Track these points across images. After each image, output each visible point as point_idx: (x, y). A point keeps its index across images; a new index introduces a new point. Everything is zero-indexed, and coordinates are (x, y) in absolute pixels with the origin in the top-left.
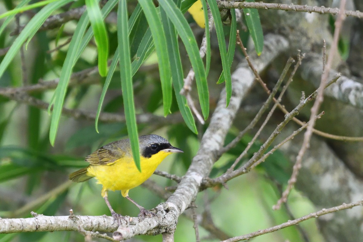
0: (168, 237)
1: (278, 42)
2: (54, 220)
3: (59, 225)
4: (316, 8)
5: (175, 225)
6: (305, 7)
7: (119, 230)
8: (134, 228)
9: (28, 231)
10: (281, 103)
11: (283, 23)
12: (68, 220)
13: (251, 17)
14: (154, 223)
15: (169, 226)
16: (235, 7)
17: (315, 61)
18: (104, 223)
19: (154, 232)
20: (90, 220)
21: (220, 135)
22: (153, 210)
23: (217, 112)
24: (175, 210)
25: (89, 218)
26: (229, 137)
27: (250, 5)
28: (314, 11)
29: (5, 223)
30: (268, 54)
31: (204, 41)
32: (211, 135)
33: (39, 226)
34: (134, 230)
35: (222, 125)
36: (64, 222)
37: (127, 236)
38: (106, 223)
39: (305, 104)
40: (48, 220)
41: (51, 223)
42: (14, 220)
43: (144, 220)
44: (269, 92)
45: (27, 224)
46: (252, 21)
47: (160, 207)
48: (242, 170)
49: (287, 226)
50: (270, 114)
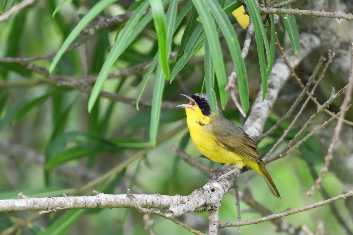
0: (213, 214)
1: (311, 40)
2: (113, 198)
3: (118, 203)
4: (344, 15)
5: (220, 203)
6: (334, 14)
7: (171, 209)
8: (184, 206)
9: (90, 208)
10: (314, 96)
11: (315, 24)
12: (125, 198)
13: (288, 20)
14: (201, 201)
15: (214, 204)
16: (273, 13)
17: (344, 57)
18: (157, 201)
19: (201, 209)
20: (145, 199)
21: (259, 122)
22: (201, 190)
23: (257, 102)
24: (220, 190)
25: (144, 197)
26: (269, 122)
27: (287, 11)
28: (342, 18)
29: (70, 200)
30: (302, 51)
31: (246, 43)
32: (251, 122)
33: (100, 203)
34: (184, 208)
35: (262, 114)
36: (122, 200)
37: (178, 214)
38: (159, 201)
39: (334, 98)
40: (108, 198)
41: (110, 200)
42: (78, 198)
43: (193, 198)
44: (302, 86)
45: (90, 201)
46: (289, 24)
47: (207, 187)
48: (279, 155)
49: (318, 205)
50: (304, 106)
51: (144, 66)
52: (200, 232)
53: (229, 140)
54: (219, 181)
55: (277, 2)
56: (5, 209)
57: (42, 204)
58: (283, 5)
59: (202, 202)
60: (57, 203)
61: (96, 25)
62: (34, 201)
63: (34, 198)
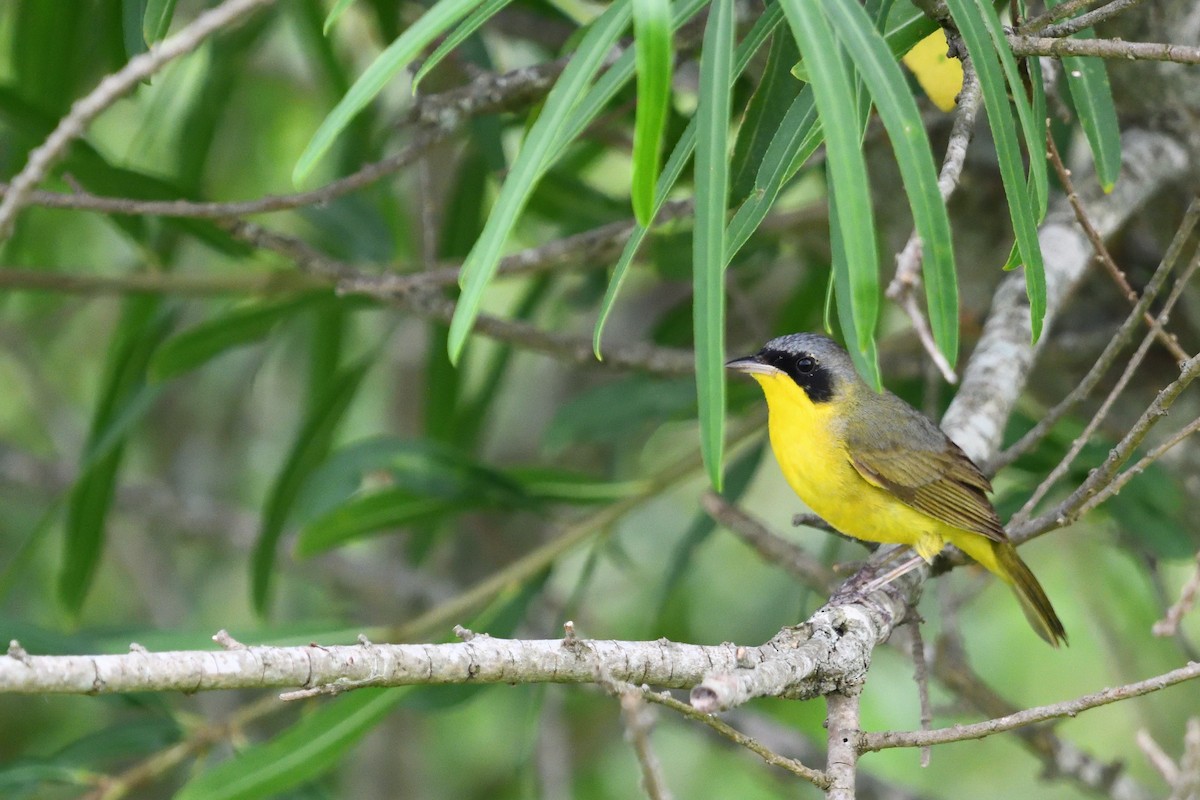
0: (843, 707)
1: (1158, 152)
2: (520, 651)
3: (535, 666)
5: (864, 670)
7: (709, 683)
8: (749, 676)
9: (445, 681)
10: (1167, 328)
11: (1172, 100)
12: (559, 650)
13: (1085, 81)
14: (804, 664)
15: (846, 674)
16: (1040, 52)
18: (661, 663)
19: (802, 689)
20: (623, 654)
21: (990, 415)
22: (802, 628)
23: (984, 350)
24: (863, 629)
25: (619, 648)
26: (1016, 424)
27: (1083, 47)
29: (382, 655)
30: (1129, 187)
31: (953, 148)
32: (964, 415)
33: (478, 667)
34: (750, 683)
35: (997, 388)
36: (548, 657)
37: (730, 700)
38: (668, 661)
40: (502, 651)
41: (510, 659)
42: (405, 648)
43: (776, 655)
44: (1132, 296)
45: (444, 660)
46: (1089, 95)
47: (822, 618)
48: (1056, 518)
49: (1184, 678)
50: (1136, 360)
51: (618, 232)
52: (799, 763)
53: (895, 463)
54: (861, 600)
55: (1054, 19)
56: (173, 680)
57: (290, 667)
58: (1072, 28)
59: (807, 667)
60: (339, 664)
61: (462, 96)
62: (263, 658)
63: (264, 649)
